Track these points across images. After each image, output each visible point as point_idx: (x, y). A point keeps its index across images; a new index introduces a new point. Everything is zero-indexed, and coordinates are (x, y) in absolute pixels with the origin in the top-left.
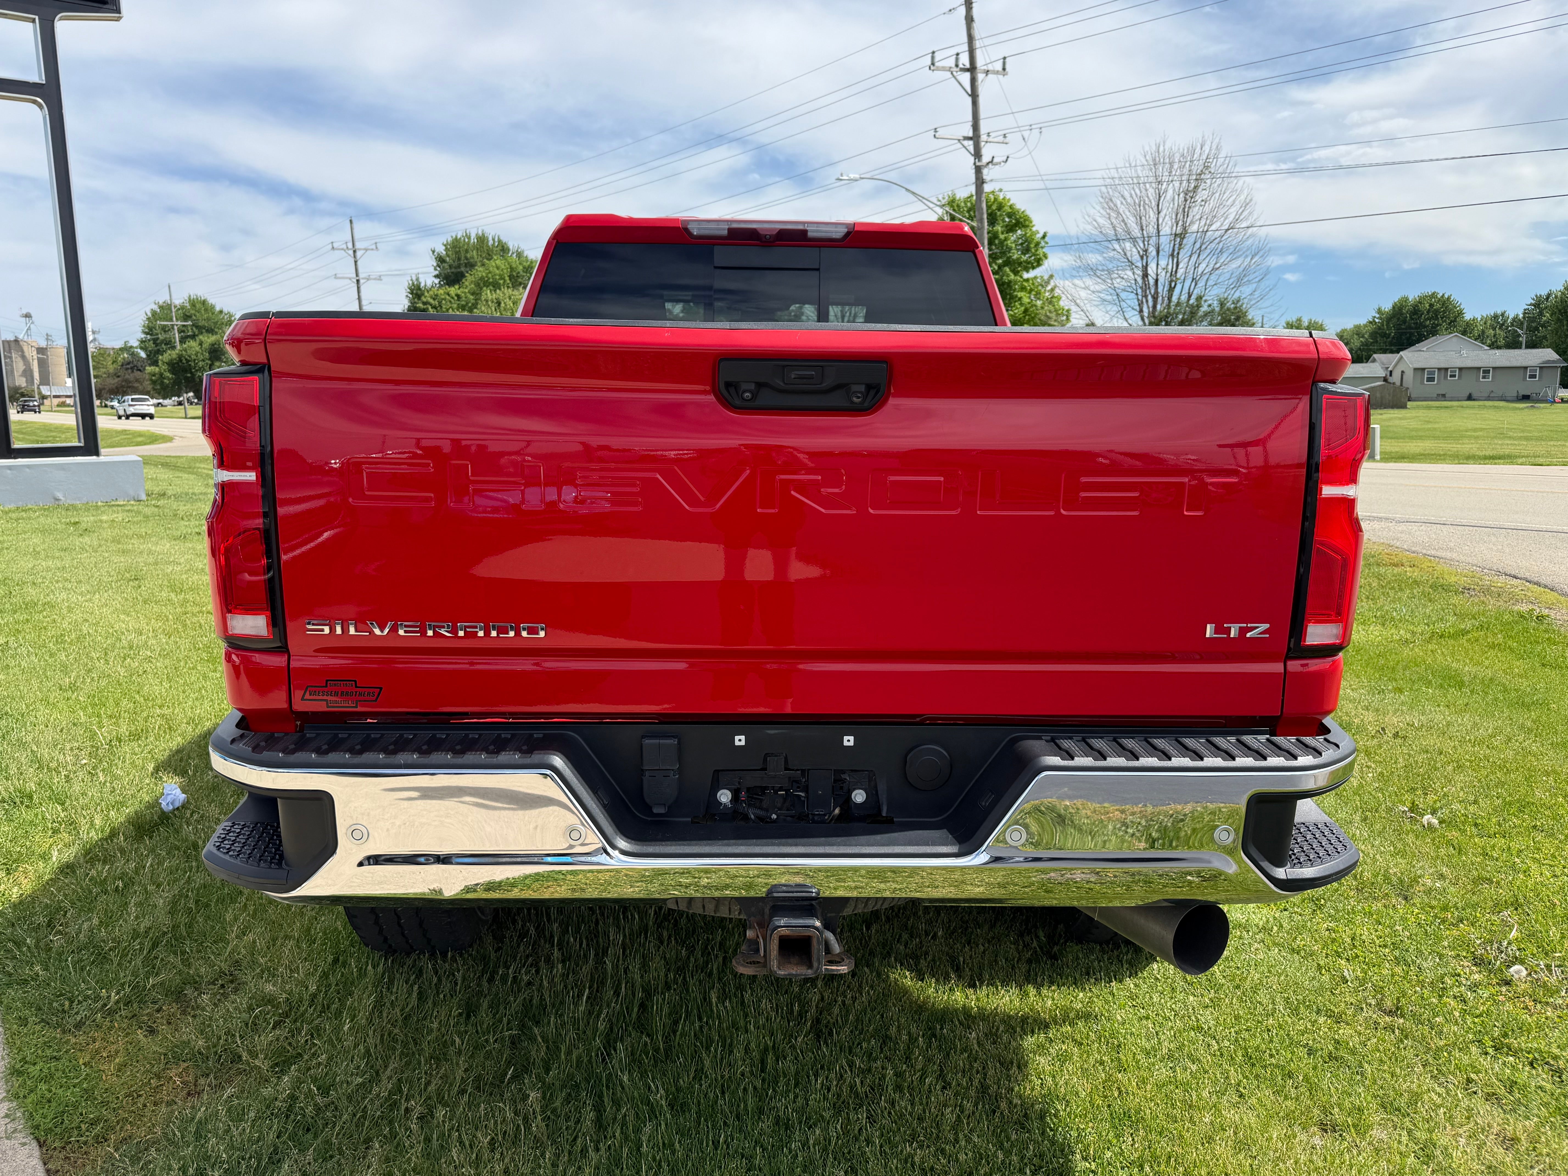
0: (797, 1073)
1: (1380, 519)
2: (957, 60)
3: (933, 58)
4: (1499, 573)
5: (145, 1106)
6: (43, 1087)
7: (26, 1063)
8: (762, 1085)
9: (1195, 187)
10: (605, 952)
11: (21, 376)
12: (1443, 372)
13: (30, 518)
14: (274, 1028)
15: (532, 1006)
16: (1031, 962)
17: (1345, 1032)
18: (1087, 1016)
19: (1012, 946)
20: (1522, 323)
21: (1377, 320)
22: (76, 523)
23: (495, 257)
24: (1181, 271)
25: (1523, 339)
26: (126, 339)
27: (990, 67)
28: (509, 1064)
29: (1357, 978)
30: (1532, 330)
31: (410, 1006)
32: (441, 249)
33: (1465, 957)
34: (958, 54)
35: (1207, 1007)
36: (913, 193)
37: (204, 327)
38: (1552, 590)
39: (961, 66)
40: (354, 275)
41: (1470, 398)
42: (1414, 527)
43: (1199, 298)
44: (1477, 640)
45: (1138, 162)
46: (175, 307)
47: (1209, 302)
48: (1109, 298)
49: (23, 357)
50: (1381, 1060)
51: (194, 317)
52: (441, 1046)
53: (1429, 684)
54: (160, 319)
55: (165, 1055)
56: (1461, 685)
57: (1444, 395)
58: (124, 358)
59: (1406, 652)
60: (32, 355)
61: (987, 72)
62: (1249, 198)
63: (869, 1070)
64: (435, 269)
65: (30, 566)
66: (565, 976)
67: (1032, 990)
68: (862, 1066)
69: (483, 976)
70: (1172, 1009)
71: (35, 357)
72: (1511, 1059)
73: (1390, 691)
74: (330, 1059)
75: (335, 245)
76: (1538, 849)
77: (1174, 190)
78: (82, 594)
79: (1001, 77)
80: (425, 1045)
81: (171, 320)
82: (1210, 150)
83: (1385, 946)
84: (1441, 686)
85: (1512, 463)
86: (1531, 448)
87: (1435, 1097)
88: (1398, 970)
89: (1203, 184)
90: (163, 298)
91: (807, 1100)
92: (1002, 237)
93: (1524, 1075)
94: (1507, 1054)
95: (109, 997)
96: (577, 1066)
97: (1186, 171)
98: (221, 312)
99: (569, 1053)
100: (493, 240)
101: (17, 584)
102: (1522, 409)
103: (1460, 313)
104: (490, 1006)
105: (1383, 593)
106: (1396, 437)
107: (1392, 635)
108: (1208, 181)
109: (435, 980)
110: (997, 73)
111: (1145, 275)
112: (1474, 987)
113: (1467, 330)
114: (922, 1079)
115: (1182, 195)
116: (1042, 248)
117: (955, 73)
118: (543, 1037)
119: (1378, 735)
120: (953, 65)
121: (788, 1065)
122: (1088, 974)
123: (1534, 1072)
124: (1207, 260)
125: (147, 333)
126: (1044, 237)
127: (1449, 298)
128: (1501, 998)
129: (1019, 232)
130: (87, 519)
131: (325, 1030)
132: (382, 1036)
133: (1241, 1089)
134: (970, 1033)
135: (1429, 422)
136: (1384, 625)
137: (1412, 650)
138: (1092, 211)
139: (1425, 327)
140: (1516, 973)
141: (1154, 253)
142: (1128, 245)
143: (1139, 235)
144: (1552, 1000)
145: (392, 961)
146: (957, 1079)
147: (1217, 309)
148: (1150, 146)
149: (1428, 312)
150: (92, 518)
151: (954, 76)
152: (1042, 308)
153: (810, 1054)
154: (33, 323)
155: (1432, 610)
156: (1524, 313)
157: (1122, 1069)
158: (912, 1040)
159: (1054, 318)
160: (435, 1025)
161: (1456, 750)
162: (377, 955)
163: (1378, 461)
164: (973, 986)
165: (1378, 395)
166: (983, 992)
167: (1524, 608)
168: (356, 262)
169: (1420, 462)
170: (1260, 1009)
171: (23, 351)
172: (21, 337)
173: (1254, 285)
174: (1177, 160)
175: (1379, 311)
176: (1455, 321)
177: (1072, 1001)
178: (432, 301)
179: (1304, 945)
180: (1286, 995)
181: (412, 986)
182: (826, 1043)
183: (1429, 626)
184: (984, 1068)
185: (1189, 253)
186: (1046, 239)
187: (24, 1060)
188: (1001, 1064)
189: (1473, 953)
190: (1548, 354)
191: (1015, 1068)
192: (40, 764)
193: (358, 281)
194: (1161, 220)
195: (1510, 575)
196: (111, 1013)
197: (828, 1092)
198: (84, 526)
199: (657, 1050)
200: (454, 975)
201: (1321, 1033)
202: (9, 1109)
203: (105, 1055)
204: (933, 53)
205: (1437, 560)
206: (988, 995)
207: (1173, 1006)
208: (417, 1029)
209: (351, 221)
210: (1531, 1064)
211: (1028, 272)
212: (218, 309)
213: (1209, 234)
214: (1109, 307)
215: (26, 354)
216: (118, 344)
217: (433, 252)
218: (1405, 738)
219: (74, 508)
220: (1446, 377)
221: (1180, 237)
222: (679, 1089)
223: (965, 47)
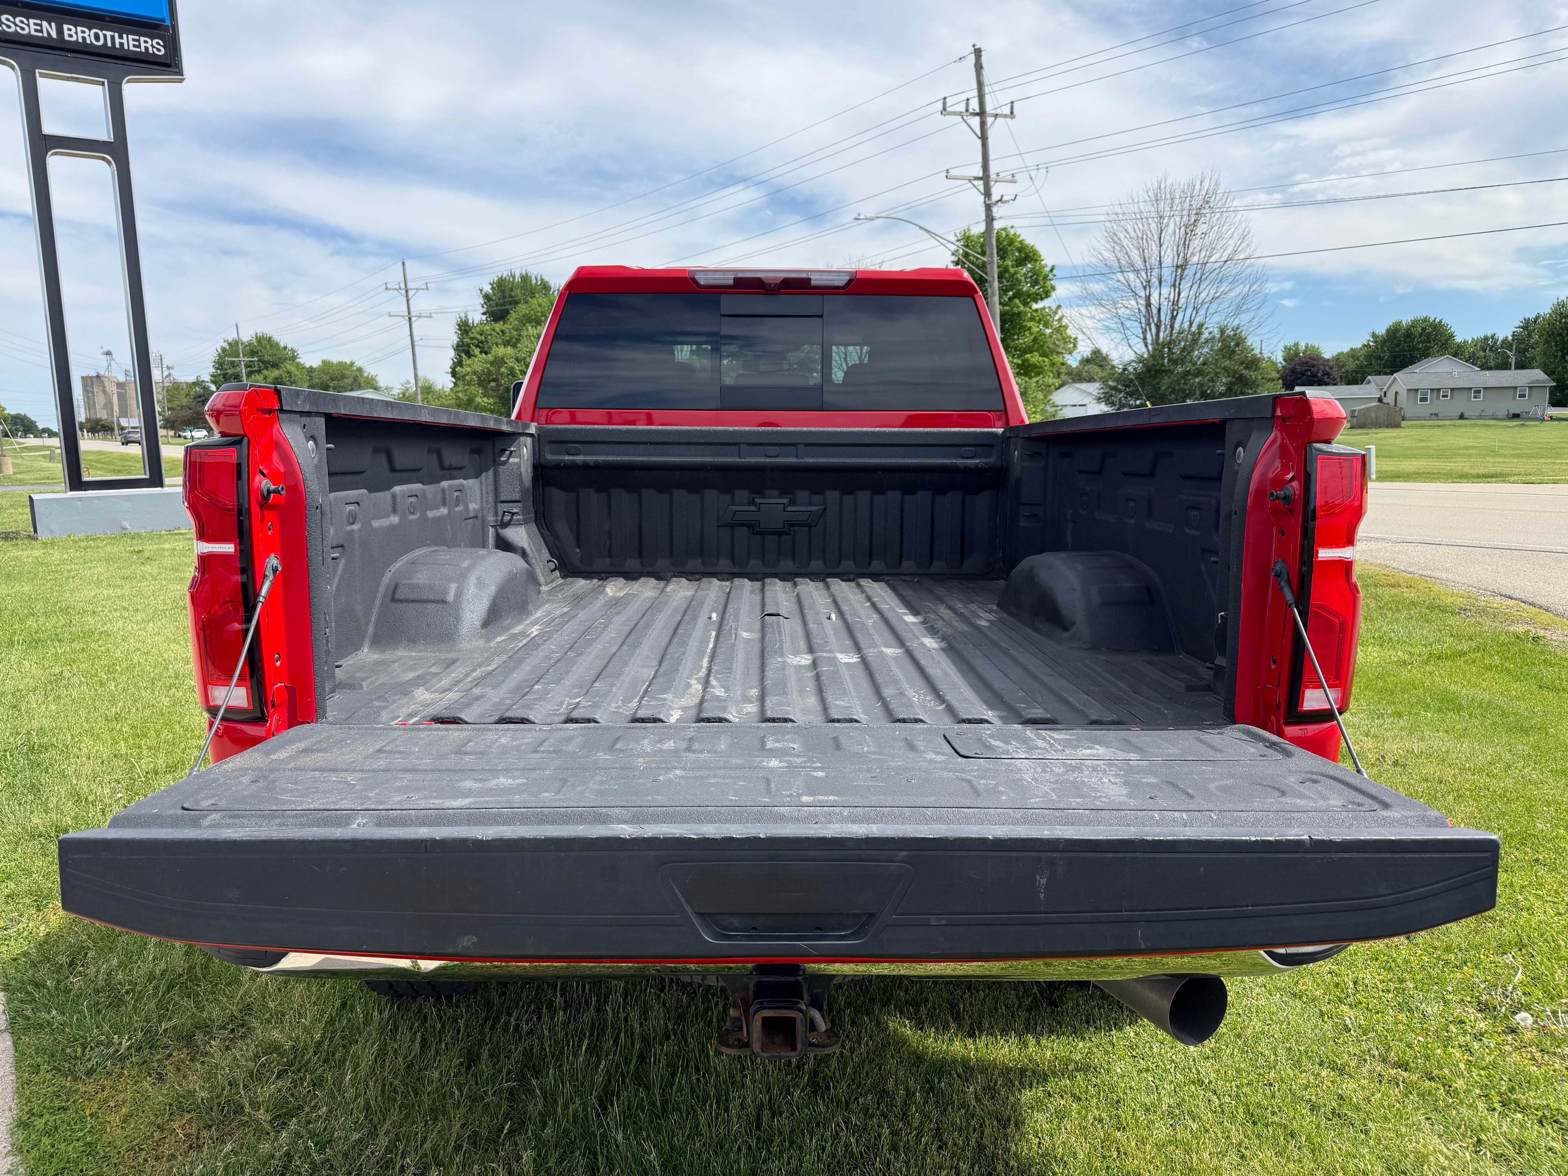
0: (792, 1131)
1: (1377, 539)
2: (967, 105)
3: (944, 103)
4: (1494, 593)
5: (146, 1160)
6: (46, 1141)
7: (33, 1114)
8: (757, 1143)
9: (1195, 221)
10: (607, 997)
11: (103, 408)
12: (1435, 392)
13: (97, 547)
14: (278, 1078)
15: (532, 1055)
16: (1031, 1010)
17: (1348, 1086)
18: (1084, 1068)
19: (1013, 992)
20: (1511, 345)
21: (1371, 344)
22: (140, 552)
23: (537, 295)
24: (1182, 301)
25: (1513, 361)
26: (198, 374)
27: (999, 111)
28: (506, 1117)
29: (1360, 1026)
30: (1521, 352)
31: (413, 1055)
32: (487, 289)
33: (1470, 1002)
34: (968, 100)
35: (1208, 1058)
36: (927, 231)
37: (269, 362)
38: (1547, 610)
39: (971, 110)
40: (407, 313)
41: (1462, 417)
42: (1410, 547)
43: (1200, 326)
44: (1474, 662)
45: (1141, 197)
46: (242, 344)
47: (1211, 330)
48: (1114, 326)
49: (104, 392)
50: (1386, 1117)
51: (260, 353)
52: (441, 1097)
53: (1427, 708)
54: (229, 356)
55: (170, 1105)
56: (1459, 709)
57: (1436, 415)
58: (196, 392)
59: (1404, 674)
60: (113, 389)
61: (996, 116)
62: (1247, 230)
63: (865, 1128)
64: (483, 307)
65: (92, 594)
66: (566, 1024)
67: (1031, 1039)
68: (858, 1123)
69: (486, 1022)
70: (1173, 1061)
71: (115, 391)
72: (1519, 1116)
73: (1389, 716)
74: (330, 1111)
75: (389, 287)
76: (1541, 885)
77: (1175, 224)
78: (137, 623)
79: (1009, 120)
80: (425, 1097)
81: (238, 356)
82: (1210, 186)
83: (1388, 991)
84: (1440, 710)
85: (1504, 482)
86: (1522, 466)
87: (1442, 1159)
88: (1402, 1017)
89: (1203, 218)
90: (232, 336)
91: (801, 1161)
92: (1012, 270)
93: (1532, 1133)
94: (1515, 1111)
95: (120, 1044)
96: (574, 1121)
97: (1186, 206)
98: (285, 348)
99: (566, 1107)
100: (536, 279)
101: (79, 613)
102: (1513, 427)
103: (1451, 336)
104: (491, 1056)
105: (1381, 614)
106: (1391, 456)
107: (1390, 656)
108: (1208, 215)
109: (439, 1026)
110: (1005, 116)
111: (1148, 305)
112: (1479, 1036)
113: (1458, 352)
114: (918, 1137)
115: (1183, 229)
116: (1050, 280)
117: (965, 117)
118: (541, 1089)
119: (1378, 763)
120: (963, 110)
121: (783, 1122)
122: (1088, 1022)
123: (1543, 1131)
124: (1207, 291)
125: (218, 369)
126: (1052, 270)
127: (1440, 322)
128: (1507, 1048)
129: (1029, 266)
130: (150, 548)
131: (327, 1082)
132: (384, 1085)
133: (1243, 1150)
134: (968, 1088)
135: (1422, 440)
136: (1382, 646)
137: (1410, 671)
138: (1097, 245)
139: (1418, 349)
140: (1522, 1020)
141: (1157, 283)
142: (1132, 276)
143: (1143, 268)
144: (1560, 1050)
145: (399, 1006)
146: (952, 1138)
147: (1218, 336)
148: (1152, 183)
149: (1421, 335)
150: (155, 546)
151: (964, 120)
152: (1051, 336)
153: (806, 1111)
154: (113, 359)
155: (1429, 631)
156: (1513, 336)
157: (1121, 1128)
158: (910, 1094)
159: (1062, 346)
160: (436, 1075)
161: (1456, 778)
162: (384, 999)
163: (1374, 481)
164: (972, 1035)
165: (1373, 415)
166: (981, 1042)
167: (1520, 629)
168: (408, 301)
169: (1415, 481)
170: (1261, 1061)
171: (104, 386)
172: (102, 373)
173: (1253, 313)
174: (1178, 196)
175: (1374, 335)
176: (1446, 343)
177: (1071, 1052)
178: (478, 336)
179: (1306, 990)
180: (1288, 1045)
181: (415, 1033)
182: (822, 1098)
183: (1426, 647)
184: (981, 1126)
185: (1190, 284)
186: (1054, 272)
187: (31, 1113)
188: (999, 1121)
189: (1477, 997)
190: (1537, 375)
191: (1012, 1125)
192: (77, 798)
193: (410, 319)
194: (1162, 254)
195: (1505, 596)
196: (123, 1059)
197: (823, 1153)
198: (147, 554)
199: (653, 1104)
200: (457, 1022)
201: (1324, 1087)
202: (12, 1165)
203: (112, 1104)
204: (945, 98)
205: (1433, 580)
206: (987, 1045)
207: (1174, 1057)
208: (418, 1079)
209: (403, 263)
210: (1541, 1122)
211: (1036, 303)
212: (282, 345)
213: (1208, 265)
214: (1114, 335)
215: (107, 389)
216: (191, 379)
217: (481, 291)
218: (1405, 766)
219: (139, 536)
220: (1438, 397)
221: (1182, 267)
222: (673, 1148)
223: (975, 93)
